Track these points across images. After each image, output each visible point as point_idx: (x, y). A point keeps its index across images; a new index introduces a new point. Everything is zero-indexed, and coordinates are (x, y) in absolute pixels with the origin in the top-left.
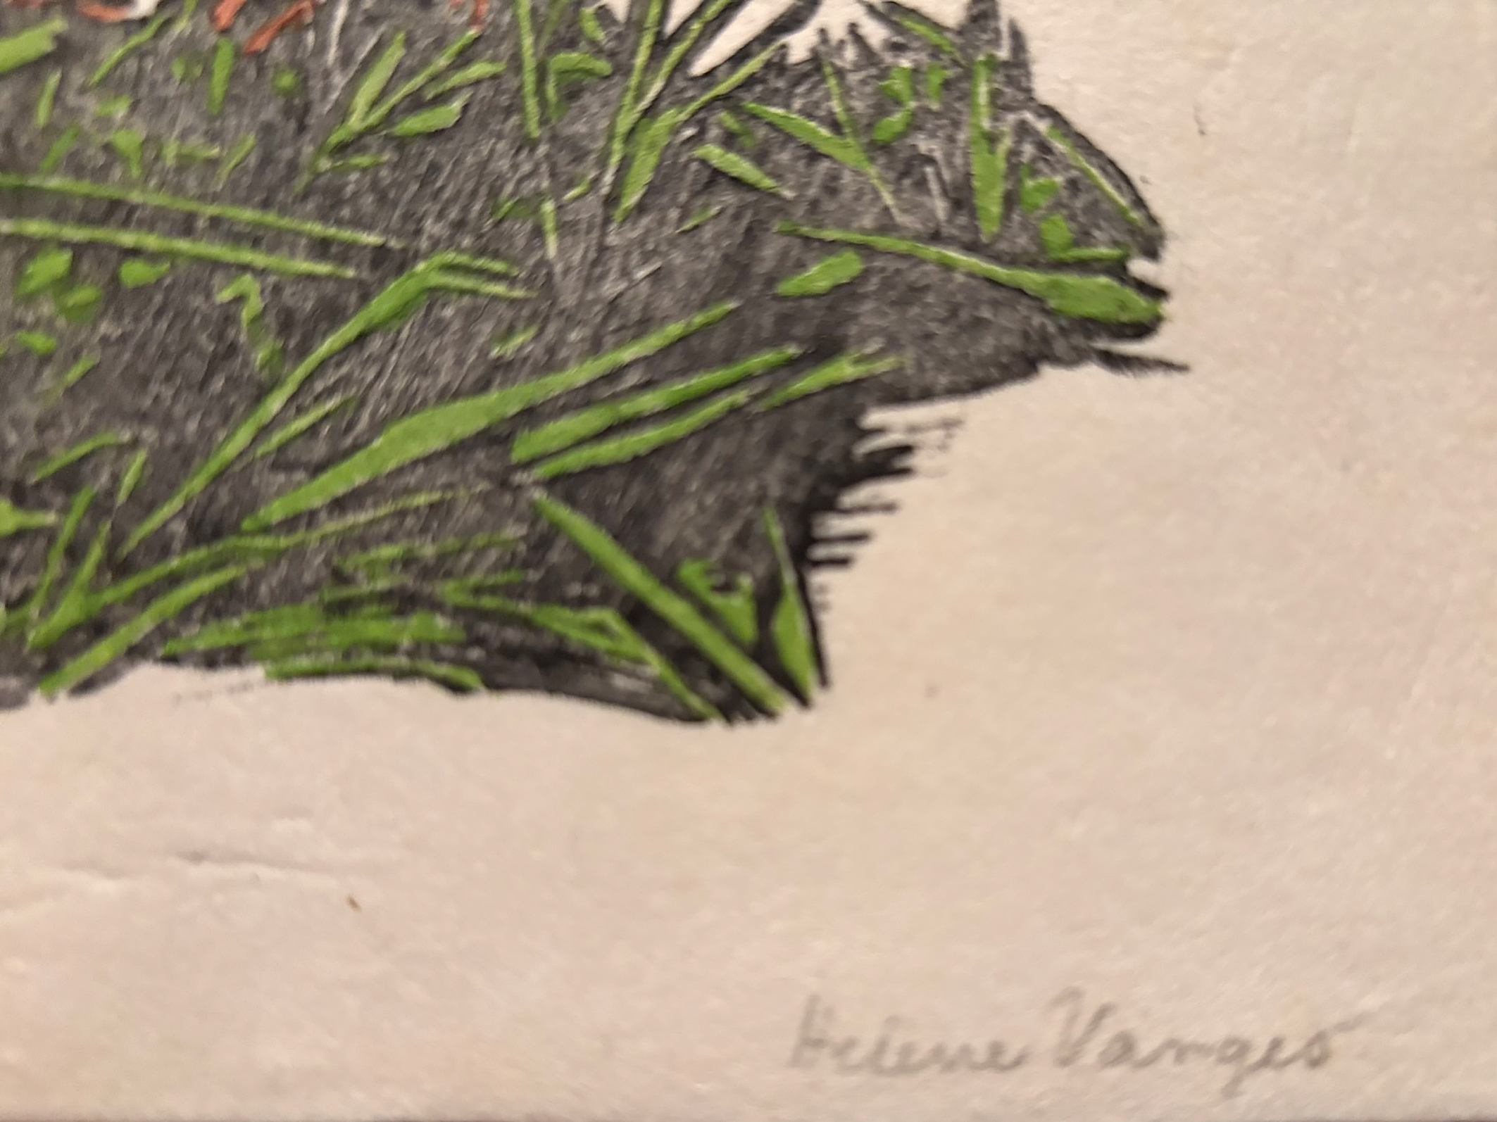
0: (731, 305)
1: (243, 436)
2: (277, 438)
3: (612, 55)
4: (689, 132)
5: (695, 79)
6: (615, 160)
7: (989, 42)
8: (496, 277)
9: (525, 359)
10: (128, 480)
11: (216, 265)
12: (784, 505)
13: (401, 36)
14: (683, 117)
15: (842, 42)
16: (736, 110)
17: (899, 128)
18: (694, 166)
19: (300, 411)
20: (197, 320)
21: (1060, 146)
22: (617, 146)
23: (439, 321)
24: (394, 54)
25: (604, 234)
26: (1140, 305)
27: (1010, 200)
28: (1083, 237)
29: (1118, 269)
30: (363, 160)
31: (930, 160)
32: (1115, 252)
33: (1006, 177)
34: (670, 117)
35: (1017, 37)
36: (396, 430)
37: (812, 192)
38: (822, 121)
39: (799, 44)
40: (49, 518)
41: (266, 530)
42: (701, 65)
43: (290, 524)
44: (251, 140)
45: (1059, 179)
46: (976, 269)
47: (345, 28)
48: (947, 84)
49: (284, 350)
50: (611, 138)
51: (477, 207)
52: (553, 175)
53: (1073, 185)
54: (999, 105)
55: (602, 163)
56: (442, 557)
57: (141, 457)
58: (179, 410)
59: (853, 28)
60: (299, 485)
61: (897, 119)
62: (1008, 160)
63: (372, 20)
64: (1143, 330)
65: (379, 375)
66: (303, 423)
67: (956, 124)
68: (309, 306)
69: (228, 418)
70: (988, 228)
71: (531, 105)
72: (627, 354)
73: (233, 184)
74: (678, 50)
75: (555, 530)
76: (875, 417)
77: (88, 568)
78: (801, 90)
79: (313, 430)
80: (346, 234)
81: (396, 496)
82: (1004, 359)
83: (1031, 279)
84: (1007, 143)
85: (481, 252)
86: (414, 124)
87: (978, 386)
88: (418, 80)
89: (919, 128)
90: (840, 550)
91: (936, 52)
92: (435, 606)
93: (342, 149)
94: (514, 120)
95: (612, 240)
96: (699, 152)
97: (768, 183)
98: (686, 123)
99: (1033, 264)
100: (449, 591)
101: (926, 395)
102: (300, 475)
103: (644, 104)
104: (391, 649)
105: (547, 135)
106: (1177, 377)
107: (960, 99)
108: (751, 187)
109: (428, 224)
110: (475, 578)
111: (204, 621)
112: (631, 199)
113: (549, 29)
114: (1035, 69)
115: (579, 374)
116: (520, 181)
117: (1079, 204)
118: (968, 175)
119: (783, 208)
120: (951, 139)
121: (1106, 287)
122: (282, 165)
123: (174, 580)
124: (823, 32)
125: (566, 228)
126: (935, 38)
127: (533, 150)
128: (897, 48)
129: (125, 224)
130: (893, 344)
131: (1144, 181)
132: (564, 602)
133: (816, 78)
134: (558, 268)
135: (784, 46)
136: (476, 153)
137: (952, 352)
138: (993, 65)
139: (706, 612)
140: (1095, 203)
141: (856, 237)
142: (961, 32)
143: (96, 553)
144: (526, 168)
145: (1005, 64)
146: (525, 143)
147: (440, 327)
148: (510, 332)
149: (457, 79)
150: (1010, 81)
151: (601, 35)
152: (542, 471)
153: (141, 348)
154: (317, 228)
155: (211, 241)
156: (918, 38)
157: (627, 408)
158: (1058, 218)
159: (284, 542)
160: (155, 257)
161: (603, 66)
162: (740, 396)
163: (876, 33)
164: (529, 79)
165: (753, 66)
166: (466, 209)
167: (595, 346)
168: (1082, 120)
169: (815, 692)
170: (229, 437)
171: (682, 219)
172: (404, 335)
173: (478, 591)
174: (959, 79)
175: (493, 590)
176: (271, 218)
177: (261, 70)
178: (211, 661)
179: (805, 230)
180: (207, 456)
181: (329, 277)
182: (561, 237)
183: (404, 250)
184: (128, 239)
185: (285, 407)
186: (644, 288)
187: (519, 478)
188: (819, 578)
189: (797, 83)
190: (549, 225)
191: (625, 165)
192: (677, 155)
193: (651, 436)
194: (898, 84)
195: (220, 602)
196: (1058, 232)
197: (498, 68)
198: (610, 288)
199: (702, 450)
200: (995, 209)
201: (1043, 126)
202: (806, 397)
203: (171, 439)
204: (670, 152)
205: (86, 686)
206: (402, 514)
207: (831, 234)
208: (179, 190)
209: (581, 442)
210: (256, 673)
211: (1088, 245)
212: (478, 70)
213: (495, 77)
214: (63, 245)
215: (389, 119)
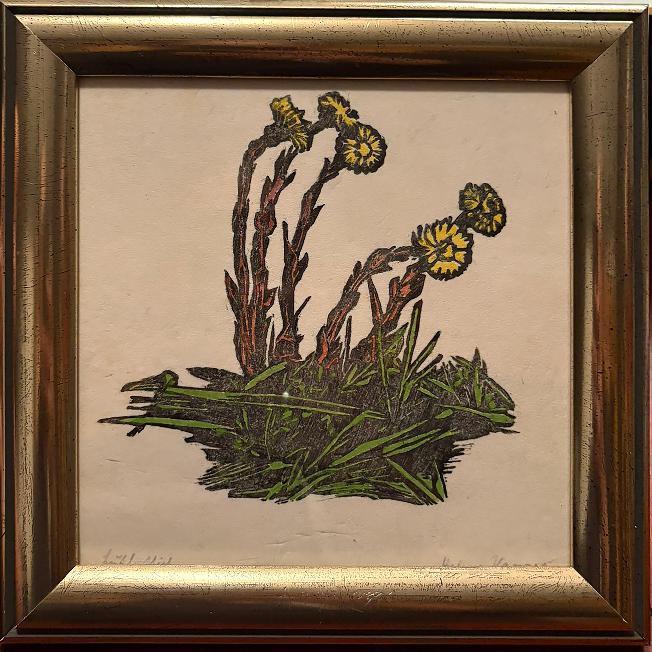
0: (426, 421)
1: (329, 448)
2: (336, 448)
3: (400, 369)
4: (416, 385)
5: (417, 374)
6: (402, 391)
7: (478, 365)
8: (378, 415)
9: (385, 432)
10: (306, 457)
11: (322, 413)
12: (437, 461)
13: (357, 365)
14: (415, 381)
15: (448, 365)
16: (426, 380)
17: (460, 384)
18: (418, 392)
19: (340, 443)
20: (318, 424)
21: (493, 387)
22: (402, 388)
23: (367, 424)
24: (356, 368)
25: (400, 406)
26: (510, 420)
27: (483, 398)
28: (498, 406)
29: (506, 413)
30: (350, 391)
31: (467, 391)
32: (505, 409)
33: (482, 394)
34: (412, 382)
35: (484, 363)
36: (359, 446)
37: (442, 397)
38: (443, 382)
39: (439, 366)
40: (291, 465)
41: (334, 467)
42: (418, 371)
43: (338, 466)
44: (327, 387)
45: (493, 394)
46: (476, 413)
47: (345, 363)
48: (469, 374)
49: (336, 430)
50: (400, 386)
51: (374, 401)
52: (389, 394)
53: (496, 395)
54: (480, 378)
55: (399, 392)
56: (370, 472)
57: (308, 452)
58: (315, 443)
59: (450, 362)
60: (340, 458)
61: (459, 382)
62: (482, 390)
63: (351, 362)
64: (511, 425)
65: (355, 436)
66: (341, 445)
67: (472, 383)
68: (341, 421)
69: (325, 445)
70: (478, 404)
71: (384, 379)
72: (405, 432)
73: (324, 396)
74: (413, 368)
75: (392, 467)
76: (456, 443)
77: (299, 475)
78: (439, 375)
79: (342, 447)
80: (347, 407)
81: (360, 460)
82: (482, 431)
83: (487, 415)
84: (482, 386)
85: (376, 411)
86: (360, 384)
87: (477, 437)
88: (361, 374)
89: (464, 383)
90: (449, 470)
91: (467, 367)
92: (369, 482)
93: (346, 389)
94: (381, 382)
95: (402, 407)
96: (418, 390)
97: (433, 395)
98: (416, 383)
99: (488, 412)
100: (372, 479)
101: (466, 439)
102: (341, 456)
103: (407, 379)
104: (361, 491)
105: (387, 386)
106: (517, 434)
107: (472, 377)
108: (430, 397)
109: (364, 404)
110: (377, 476)
111: (322, 485)
112: (405, 400)
113: (387, 363)
114: (488, 370)
115: (396, 435)
116: (382, 395)
117: (497, 399)
118: (474, 393)
119: (436, 401)
120: (471, 386)
121: (503, 416)
122: (333, 392)
123: (316, 477)
124: (443, 363)
125: (392, 405)
126: (467, 364)
127: (384, 389)
128: (459, 366)
129: (302, 405)
130: (459, 428)
131: (511, 394)
132: (394, 481)
133: (442, 373)
134: (391, 414)
135: (436, 366)
136: (373, 389)
137: (471, 430)
138: (480, 370)
139: (422, 483)
140: (501, 398)
141: (452, 407)
142: (472, 363)
143: (300, 472)
144: (383, 392)
145: (482, 369)
146: (383, 388)
147: (368, 426)
148: (382, 427)
149: (369, 374)
150: (483, 373)
151: (398, 364)
152: (388, 455)
153: (307, 430)
154: (341, 405)
155: (320, 408)
156: (463, 364)
157: (406, 442)
158: (493, 402)
159: (338, 469)
160: (309, 412)
161: (398, 371)
162: (429, 439)
163: (454, 363)
164: (383, 374)
165: (429, 370)
166: (372, 401)
167: (399, 430)
168: (497, 381)
169: (445, 499)
170: (325, 449)
171: (415, 403)
172: (360, 427)
173: (377, 479)
174: (472, 373)
175: (380, 479)
176: (332, 403)
177: (328, 373)
178: (324, 493)
179: (441, 405)
180: (321, 452)
181: (344, 415)
182: (391, 407)
183: (359, 410)
184: (303, 408)
185: (336, 442)
186: (408, 417)
187: (385, 456)
188: (445, 476)
189: (438, 374)
190: (389, 405)
191: (404, 392)
192: (414, 390)
193: (411, 447)
194: (459, 374)
195: (325, 481)
196: (493, 405)
197: (377, 372)
198: (401, 418)
199: (421, 450)
200: (480, 400)
201: (490, 383)
202: (441, 439)
203: (314, 449)
204: (413, 389)
205: (299, 499)
206: (362, 463)
207: (445, 406)
208: (313, 398)
209: (397, 449)
210: (333, 496)
211: (499, 408)
212: (373, 372)
213: (376, 373)
214: (290, 409)
215: (355, 383)
